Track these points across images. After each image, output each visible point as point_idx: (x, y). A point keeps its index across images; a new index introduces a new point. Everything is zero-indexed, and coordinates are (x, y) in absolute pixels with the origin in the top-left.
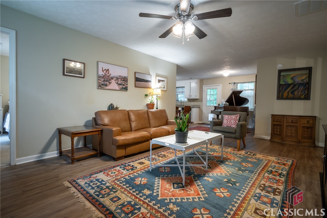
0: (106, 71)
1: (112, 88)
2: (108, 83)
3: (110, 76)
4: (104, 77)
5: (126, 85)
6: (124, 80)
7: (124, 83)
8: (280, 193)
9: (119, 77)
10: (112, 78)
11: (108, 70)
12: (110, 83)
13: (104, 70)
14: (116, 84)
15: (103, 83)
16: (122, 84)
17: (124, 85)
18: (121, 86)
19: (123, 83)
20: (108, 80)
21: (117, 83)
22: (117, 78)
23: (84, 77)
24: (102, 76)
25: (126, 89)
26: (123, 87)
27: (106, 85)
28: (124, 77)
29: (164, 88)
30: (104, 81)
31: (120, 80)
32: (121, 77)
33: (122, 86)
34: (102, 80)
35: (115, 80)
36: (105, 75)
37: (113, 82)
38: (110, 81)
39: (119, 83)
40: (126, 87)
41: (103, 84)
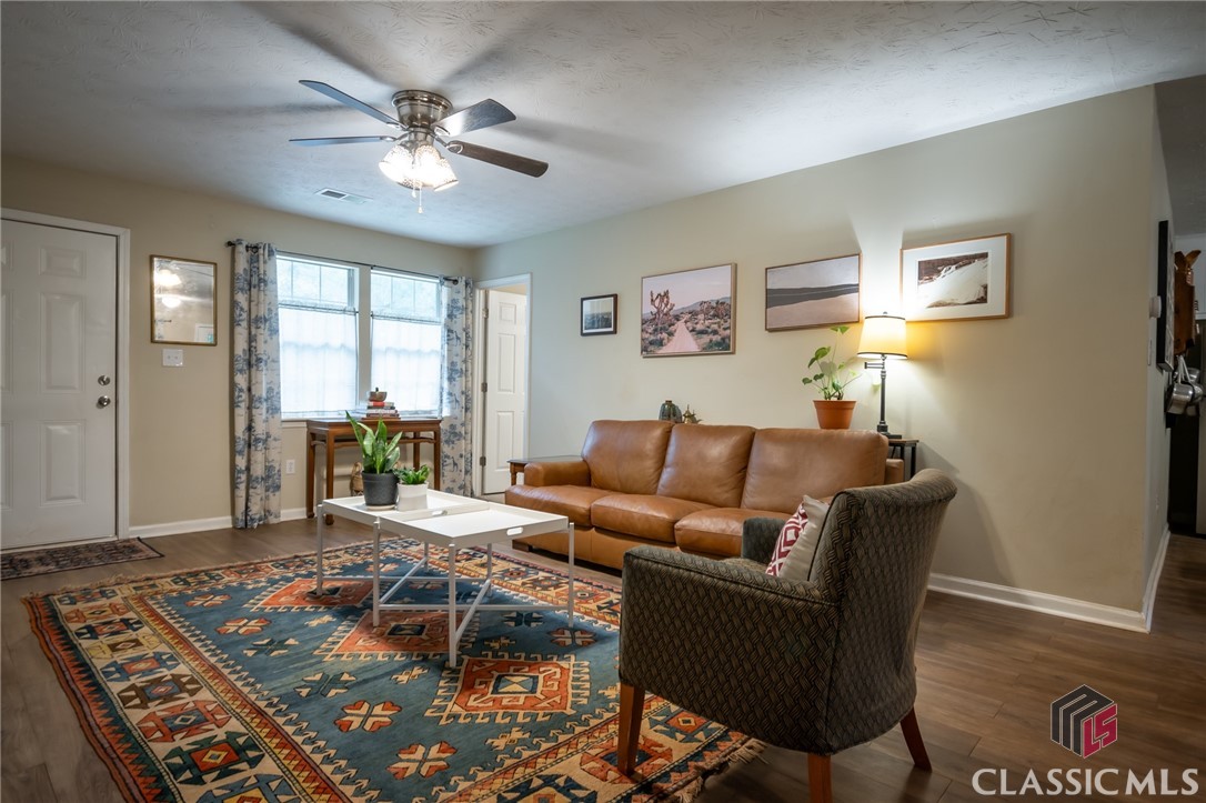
0: (662, 301)
1: (677, 351)
2: (665, 335)
3: (671, 313)
4: (654, 319)
5: (725, 329)
6: (714, 316)
7: (715, 327)
8: (125, 700)
9: (699, 309)
10: (677, 318)
11: (666, 294)
12: (671, 334)
13: (655, 297)
14: (690, 334)
15: (652, 338)
16: (710, 330)
17: (715, 332)
18: (706, 339)
19: (713, 324)
20: (666, 325)
21: (693, 330)
22: (693, 314)
23: (615, 332)
24: (652, 317)
25: (724, 346)
26: (711, 341)
27: (661, 343)
28: (717, 303)
29: (983, 300)
30: (655, 330)
31: (701, 317)
32: (706, 306)
33: (711, 336)
34: (650, 330)
35: (686, 322)
36: (658, 312)
37: (680, 327)
38: (672, 328)
39: (699, 327)
40: (723, 339)
41: (651, 343)
